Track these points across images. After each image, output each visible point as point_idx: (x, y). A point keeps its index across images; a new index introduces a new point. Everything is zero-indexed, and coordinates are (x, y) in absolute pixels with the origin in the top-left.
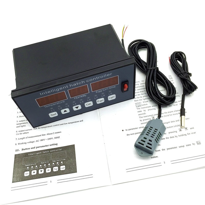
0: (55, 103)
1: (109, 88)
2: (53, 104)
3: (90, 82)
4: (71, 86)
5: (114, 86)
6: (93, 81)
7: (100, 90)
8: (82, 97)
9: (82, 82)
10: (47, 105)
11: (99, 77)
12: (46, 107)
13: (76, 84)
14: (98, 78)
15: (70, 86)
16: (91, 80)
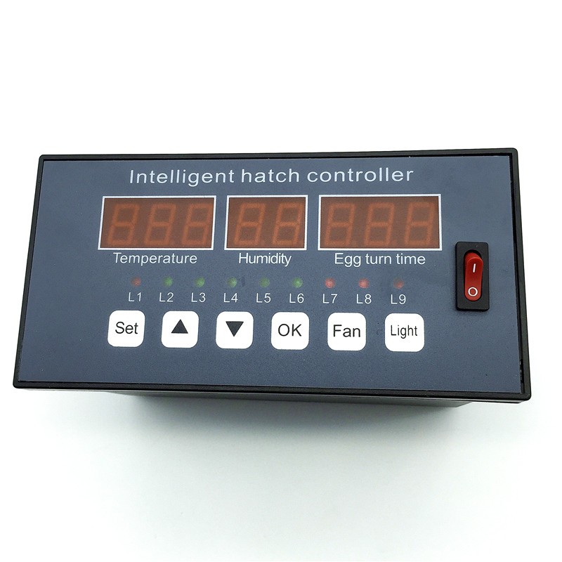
0: (157, 253)
1: (393, 254)
2: (149, 254)
3: (320, 188)
4: (247, 177)
5: (417, 254)
6: (331, 187)
7: (353, 254)
8: (269, 260)
9: (291, 174)
10: (128, 253)
11: (358, 174)
12: (120, 256)
13: (267, 176)
14: (354, 176)
15: (243, 174)
16: (326, 177)
